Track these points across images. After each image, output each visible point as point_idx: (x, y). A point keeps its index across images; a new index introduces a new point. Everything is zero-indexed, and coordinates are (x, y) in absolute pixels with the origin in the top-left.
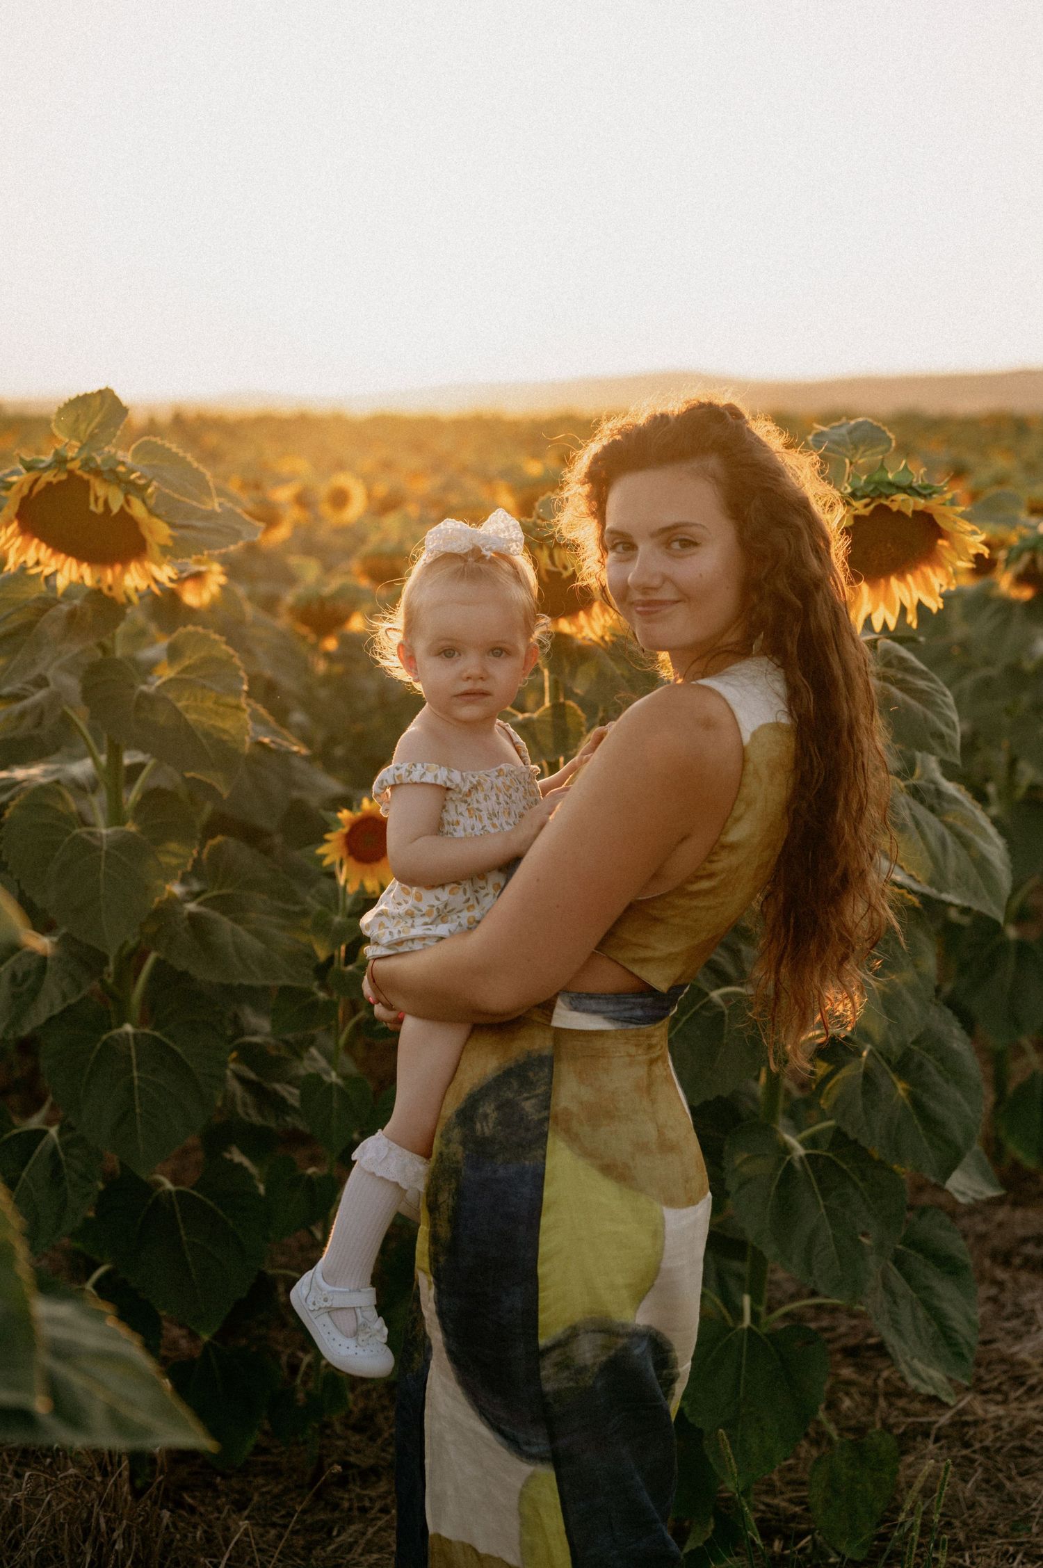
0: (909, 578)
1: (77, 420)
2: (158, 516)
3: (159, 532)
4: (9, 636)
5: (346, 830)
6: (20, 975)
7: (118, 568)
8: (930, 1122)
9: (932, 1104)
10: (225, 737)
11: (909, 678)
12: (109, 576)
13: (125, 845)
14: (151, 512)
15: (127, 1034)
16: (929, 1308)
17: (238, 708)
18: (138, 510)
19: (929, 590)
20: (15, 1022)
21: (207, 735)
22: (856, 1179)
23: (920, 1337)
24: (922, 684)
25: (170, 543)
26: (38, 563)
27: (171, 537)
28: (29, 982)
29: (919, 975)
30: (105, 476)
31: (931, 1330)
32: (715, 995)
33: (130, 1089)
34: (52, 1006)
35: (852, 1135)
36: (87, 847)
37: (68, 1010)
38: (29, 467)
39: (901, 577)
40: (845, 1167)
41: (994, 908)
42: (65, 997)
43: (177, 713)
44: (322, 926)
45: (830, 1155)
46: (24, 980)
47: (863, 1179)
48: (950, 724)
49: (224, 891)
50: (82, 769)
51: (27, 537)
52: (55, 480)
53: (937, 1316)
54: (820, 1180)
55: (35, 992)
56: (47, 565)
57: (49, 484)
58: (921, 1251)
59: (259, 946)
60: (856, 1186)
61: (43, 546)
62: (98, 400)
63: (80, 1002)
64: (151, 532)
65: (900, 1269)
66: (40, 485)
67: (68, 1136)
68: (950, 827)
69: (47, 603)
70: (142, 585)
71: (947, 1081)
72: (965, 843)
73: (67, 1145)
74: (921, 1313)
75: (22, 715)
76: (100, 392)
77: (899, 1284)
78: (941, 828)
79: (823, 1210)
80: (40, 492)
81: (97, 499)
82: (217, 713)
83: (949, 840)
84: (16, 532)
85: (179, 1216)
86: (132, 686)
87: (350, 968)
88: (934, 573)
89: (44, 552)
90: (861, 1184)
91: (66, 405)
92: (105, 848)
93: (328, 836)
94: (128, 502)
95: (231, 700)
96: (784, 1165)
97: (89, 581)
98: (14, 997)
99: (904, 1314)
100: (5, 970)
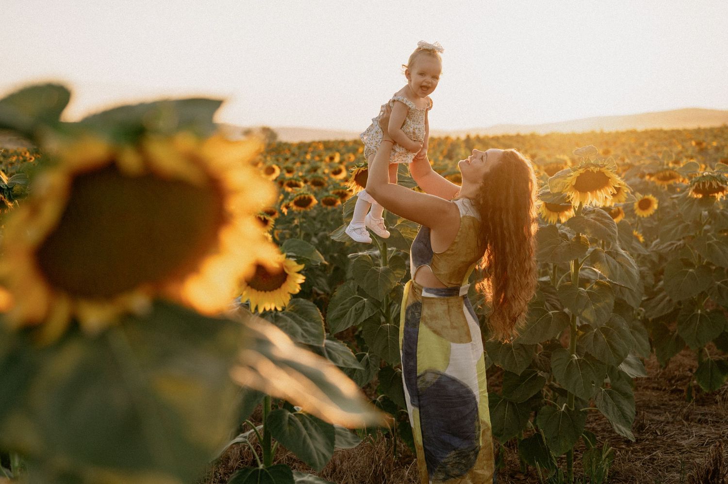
0: (602, 190)
6: (358, 308)
9: (615, 344)
11: (603, 219)
13: (386, 272)
15: (387, 326)
16: (618, 406)
20: (356, 321)
22: (592, 366)
24: (607, 221)
28: (360, 310)
31: (619, 414)
32: (550, 313)
33: (387, 340)
34: (366, 317)
35: (591, 353)
36: (375, 272)
37: (370, 318)
38: (358, 167)
39: (600, 190)
40: (589, 362)
41: (632, 286)
42: (369, 315)
45: (584, 358)
46: (358, 310)
47: (594, 366)
48: (615, 233)
50: (377, 252)
51: (358, 185)
52: (364, 170)
53: (621, 410)
54: (580, 366)
55: (361, 313)
58: (618, 391)
60: (592, 368)
63: (373, 315)
65: (610, 396)
66: (360, 172)
67: (371, 355)
68: (618, 262)
71: (620, 338)
72: (624, 268)
73: (371, 357)
74: (616, 409)
77: (609, 400)
78: (615, 262)
79: (581, 374)
80: (360, 173)
82: (411, 234)
83: (619, 267)
88: (608, 188)
92: (380, 272)
95: (415, 230)
96: (570, 361)
98: (356, 314)
99: (610, 408)
100: (353, 307)
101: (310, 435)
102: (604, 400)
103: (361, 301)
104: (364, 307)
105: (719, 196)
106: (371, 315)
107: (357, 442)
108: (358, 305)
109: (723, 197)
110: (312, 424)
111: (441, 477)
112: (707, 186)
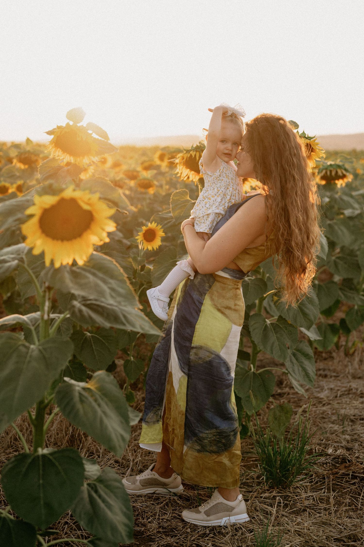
5: (144, 232)
7: (81, 158)
8: (305, 315)
9: (305, 309)
12: (78, 159)
16: (303, 367)
22: (284, 330)
23: (300, 375)
26: (58, 156)
30: (81, 130)
31: (303, 373)
32: (247, 279)
35: (284, 317)
40: (281, 326)
45: (277, 323)
47: (286, 329)
49: (106, 251)
51: (56, 148)
52: (67, 132)
53: (304, 370)
54: (274, 329)
56: (61, 156)
58: (300, 352)
60: (284, 331)
61: (61, 151)
62: (77, 110)
65: (294, 357)
69: (61, 167)
70: (88, 162)
71: (309, 303)
74: (300, 369)
77: (294, 361)
79: (275, 337)
84: (54, 147)
85: (92, 342)
87: (142, 273)
90: (286, 331)
93: (139, 234)
96: (265, 325)
97: (72, 161)
99: (296, 368)
101: (104, 413)
102: (290, 361)
105: (340, 183)
107: (137, 416)
109: (342, 184)
110: (102, 399)
111: (198, 448)
112: (333, 173)
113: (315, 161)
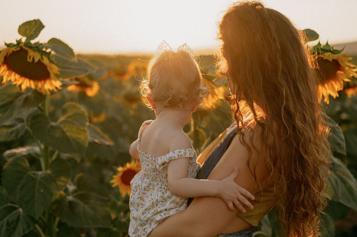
0: (326, 85)
1: (26, 30)
2: (54, 63)
3: (54, 69)
4: (3, 106)
5: (120, 174)
6: (10, 221)
7: (43, 82)
10: (80, 141)
12: (40, 85)
13: (46, 178)
14: (51, 61)
17: (84, 131)
18: (46, 61)
19: (333, 89)
21: (74, 140)
25: (59, 73)
26: (15, 80)
27: (59, 71)
28: (13, 224)
29: (329, 231)
30: (35, 49)
34: (20, 233)
36: (32, 179)
37: (25, 235)
38: (8, 46)
42: (24, 231)
43: (64, 133)
44: (114, 206)
46: (11, 224)
51: (11, 71)
52: (15, 50)
55: (14, 228)
56: (18, 81)
57: (13, 51)
59: (92, 212)
62: (34, 24)
64: (51, 69)
66: (10, 52)
68: (338, 176)
69: (20, 94)
70: (51, 88)
72: (344, 182)
75: (12, 133)
76: (35, 20)
78: (336, 177)
80: (10, 55)
81: (30, 57)
82: (77, 133)
83: (339, 181)
84: (6, 69)
86: (48, 123)
88: (336, 83)
89: (17, 76)
91: (22, 25)
92: (39, 178)
93: (114, 177)
94: (42, 58)
95: (83, 128)
97: (33, 86)
98: (8, 230)
100: (5, 220)
103: (14, 212)
104: (18, 220)
106: (26, 232)
108: (11, 217)
113: (342, 82)
